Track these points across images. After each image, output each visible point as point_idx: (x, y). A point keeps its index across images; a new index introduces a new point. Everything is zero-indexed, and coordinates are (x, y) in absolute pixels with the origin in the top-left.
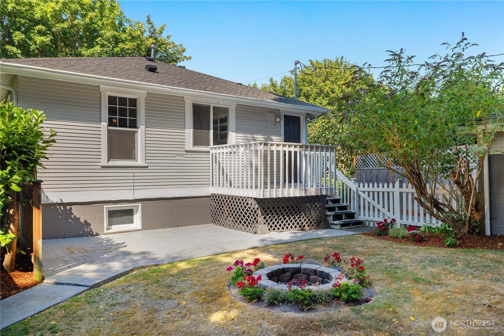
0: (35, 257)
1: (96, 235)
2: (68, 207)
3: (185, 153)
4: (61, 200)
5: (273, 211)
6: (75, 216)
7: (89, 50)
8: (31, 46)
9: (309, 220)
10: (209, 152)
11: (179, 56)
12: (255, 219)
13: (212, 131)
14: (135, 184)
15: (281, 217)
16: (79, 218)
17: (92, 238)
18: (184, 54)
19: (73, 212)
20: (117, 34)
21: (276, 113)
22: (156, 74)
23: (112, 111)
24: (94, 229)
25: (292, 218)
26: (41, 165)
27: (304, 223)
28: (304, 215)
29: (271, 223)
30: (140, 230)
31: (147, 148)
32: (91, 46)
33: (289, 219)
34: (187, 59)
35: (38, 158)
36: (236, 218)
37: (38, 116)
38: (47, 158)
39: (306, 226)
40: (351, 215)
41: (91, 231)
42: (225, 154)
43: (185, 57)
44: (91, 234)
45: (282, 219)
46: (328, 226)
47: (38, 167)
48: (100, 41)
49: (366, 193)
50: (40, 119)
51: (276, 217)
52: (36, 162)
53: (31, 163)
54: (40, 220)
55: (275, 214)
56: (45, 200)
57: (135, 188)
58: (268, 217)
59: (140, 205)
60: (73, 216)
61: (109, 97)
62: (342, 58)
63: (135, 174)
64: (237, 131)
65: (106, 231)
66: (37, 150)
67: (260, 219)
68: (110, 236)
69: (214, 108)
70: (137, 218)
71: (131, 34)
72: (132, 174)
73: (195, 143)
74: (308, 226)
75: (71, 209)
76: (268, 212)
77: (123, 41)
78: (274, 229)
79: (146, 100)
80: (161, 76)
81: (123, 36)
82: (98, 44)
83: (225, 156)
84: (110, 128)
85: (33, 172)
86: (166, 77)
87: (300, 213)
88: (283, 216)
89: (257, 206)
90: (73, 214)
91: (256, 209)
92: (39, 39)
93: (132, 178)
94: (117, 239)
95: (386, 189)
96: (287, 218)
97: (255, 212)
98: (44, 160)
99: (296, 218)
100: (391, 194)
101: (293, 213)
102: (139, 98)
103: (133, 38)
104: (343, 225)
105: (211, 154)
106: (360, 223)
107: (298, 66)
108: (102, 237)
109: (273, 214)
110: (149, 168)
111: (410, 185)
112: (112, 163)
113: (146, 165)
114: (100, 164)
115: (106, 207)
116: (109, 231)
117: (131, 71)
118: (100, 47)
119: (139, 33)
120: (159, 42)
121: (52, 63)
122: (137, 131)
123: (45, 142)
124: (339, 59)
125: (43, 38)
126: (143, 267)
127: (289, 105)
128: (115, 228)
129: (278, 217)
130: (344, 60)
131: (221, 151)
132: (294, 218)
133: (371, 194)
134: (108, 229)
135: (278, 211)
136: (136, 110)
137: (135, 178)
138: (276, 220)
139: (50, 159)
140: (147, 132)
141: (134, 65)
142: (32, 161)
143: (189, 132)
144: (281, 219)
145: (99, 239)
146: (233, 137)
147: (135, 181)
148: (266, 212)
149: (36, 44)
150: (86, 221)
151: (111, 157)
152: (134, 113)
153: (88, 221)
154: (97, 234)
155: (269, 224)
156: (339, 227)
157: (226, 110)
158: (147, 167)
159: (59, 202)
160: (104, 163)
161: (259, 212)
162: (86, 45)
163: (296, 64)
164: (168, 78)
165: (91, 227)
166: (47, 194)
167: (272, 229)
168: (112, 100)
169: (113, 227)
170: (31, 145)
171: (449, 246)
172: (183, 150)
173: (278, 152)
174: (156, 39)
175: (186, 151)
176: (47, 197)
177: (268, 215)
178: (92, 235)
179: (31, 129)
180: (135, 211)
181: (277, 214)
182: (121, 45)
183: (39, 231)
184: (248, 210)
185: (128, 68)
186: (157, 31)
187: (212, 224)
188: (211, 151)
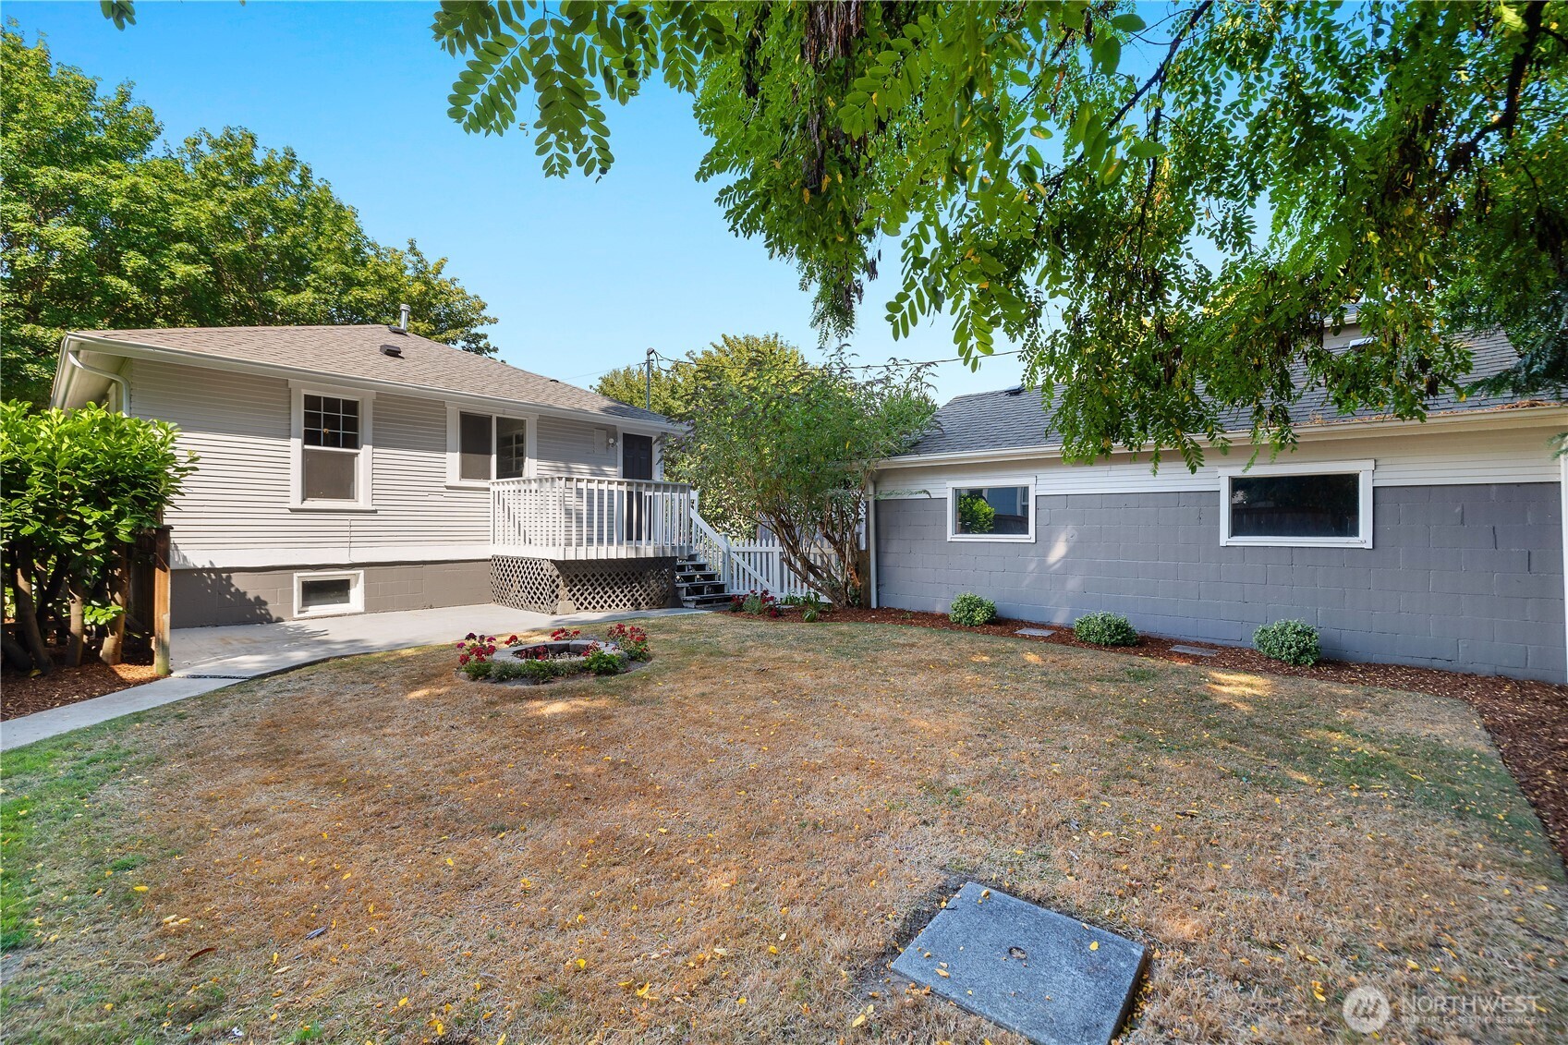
0: (158, 642)
1: (277, 621)
2: (224, 575)
3: (445, 490)
4: (211, 562)
5: (585, 581)
6: (237, 590)
7: (291, 296)
8: (163, 279)
9: (648, 595)
10: (488, 489)
11: (475, 316)
12: (553, 592)
13: (494, 458)
14: (353, 539)
15: (599, 589)
16: (245, 593)
17: (270, 626)
18: (484, 313)
19: (233, 582)
20: (348, 270)
21: (610, 431)
22: (399, 360)
23: (311, 419)
24: (274, 609)
25: (618, 592)
26: (169, 503)
27: (640, 599)
28: (638, 587)
29: (581, 599)
30: (361, 613)
31: (375, 481)
32: (295, 289)
33: (614, 592)
34: (490, 322)
35: (167, 493)
36: (532, 592)
37: (167, 430)
38: (183, 494)
39: (643, 603)
40: (720, 588)
41: (268, 614)
42: (512, 492)
43: (486, 318)
44: (267, 619)
45: (602, 593)
46: (677, 603)
47: (167, 508)
48: (314, 281)
49: (741, 555)
50: (170, 437)
51: (590, 590)
52: (162, 500)
53: (153, 500)
54: (166, 584)
55: (588, 586)
56: (181, 562)
57: (352, 545)
58: (575, 590)
59: (361, 572)
60: (233, 590)
61: (306, 397)
62: (776, 336)
63: (353, 523)
64: (540, 457)
65: (296, 615)
66: (163, 482)
67: (563, 592)
68: (302, 623)
69: (498, 419)
70: (357, 594)
71: (376, 272)
72: (347, 523)
73: (464, 475)
74: (647, 604)
75: (229, 578)
76: (576, 581)
77: (361, 284)
78: (586, 608)
79: (374, 403)
80: (407, 365)
81: (362, 274)
82: (308, 285)
83: (511, 496)
84: (307, 447)
85: (158, 514)
86: (415, 366)
87: (631, 584)
88: (603, 589)
89: (556, 572)
90: (233, 585)
91: (554, 577)
92: (181, 269)
93: (348, 529)
94: (312, 626)
95: (764, 549)
96: (610, 592)
97: (554, 581)
98: (177, 496)
99: (626, 591)
100: (770, 555)
101: (620, 584)
102: (362, 400)
103: (381, 280)
104: (698, 602)
105: (491, 492)
106: (730, 599)
107: (652, 356)
108: (287, 623)
109: (584, 585)
110: (379, 513)
111: (777, 542)
112: (310, 504)
113: (374, 508)
114: (287, 505)
115: (296, 574)
116: (302, 615)
117: (351, 355)
118: (314, 292)
119: (393, 270)
120: (434, 289)
121: (199, 338)
122: (357, 454)
123: (178, 469)
124: (772, 337)
125: (190, 268)
126: (345, 657)
127: (627, 419)
128: (314, 610)
129: (594, 590)
130: (779, 340)
131: (506, 487)
132: (622, 592)
133: (746, 555)
134: (299, 612)
135: (593, 580)
136: (356, 420)
137: (353, 529)
138: (590, 594)
139: (187, 496)
140: (375, 455)
141: (360, 342)
142: (154, 497)
143: (453, 459)
144: (598, 593)
145: (281, 626)
146: (531, 466)
147: (353, 534)
148: (572, 581)
149: (174, 279)
150: (257, 598)
151: (308, 492)
152: (352, 424)
153: (262, 598)
154: (279, 620)
155: (577, 600)
156: (693, 605)
157: (521, 423)
158: (375, 511)
159: (208, 566)
160: (296, 502)
161: (560, 581)
162: (283, 284)
163: (648, 354)
164: (420, 367)
165: (269, 607)
166: (185, 553)
167: (582, 608)
168: (311, 402)
169: (310, 608)
170: (155, 474)
171: (808, 621)
172: (442, 485)
173: (601, 492)
174: (427, 283)
175: (447, 487)
176: (185, 558)
177: (575, 586)
178: (270, 621)
179: (155, 452)
180: (352, 583)
181: (592, 585)
182: (356, 292)
183: (165, 601)
184: (542, 579)
185: (346, 348)
186: (430, 269)
187: (493, 605)
188: (492, 488)
